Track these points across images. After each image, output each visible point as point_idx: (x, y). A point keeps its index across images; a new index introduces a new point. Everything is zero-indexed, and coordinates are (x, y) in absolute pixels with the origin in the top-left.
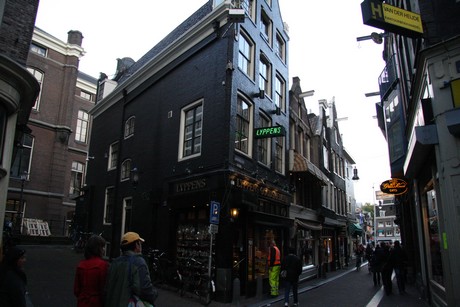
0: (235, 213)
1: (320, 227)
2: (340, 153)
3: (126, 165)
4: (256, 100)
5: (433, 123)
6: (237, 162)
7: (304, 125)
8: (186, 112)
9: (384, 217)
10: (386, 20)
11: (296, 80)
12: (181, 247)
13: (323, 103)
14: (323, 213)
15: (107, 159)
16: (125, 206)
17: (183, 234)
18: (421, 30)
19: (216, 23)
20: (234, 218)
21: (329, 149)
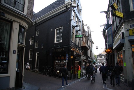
0: (72, 57)
1: (87, 61)
2: (91, 41)
3: (36, 43)
4: (75, 27)
5: (124, 38)
6: (72, 44)
7: (84, 34)
8: (57, 30)
9: (99, 58)
10: (116, 15)
11: (82, 21)
12: (56, 66)
13: (88, 27)
14: (88, 57)
15: (30, 41)
16: (36, 54)
17: (56, 63)
18: (123, 17)
19: (66, 7)
20: (72, 58)
21: (89, 40)
